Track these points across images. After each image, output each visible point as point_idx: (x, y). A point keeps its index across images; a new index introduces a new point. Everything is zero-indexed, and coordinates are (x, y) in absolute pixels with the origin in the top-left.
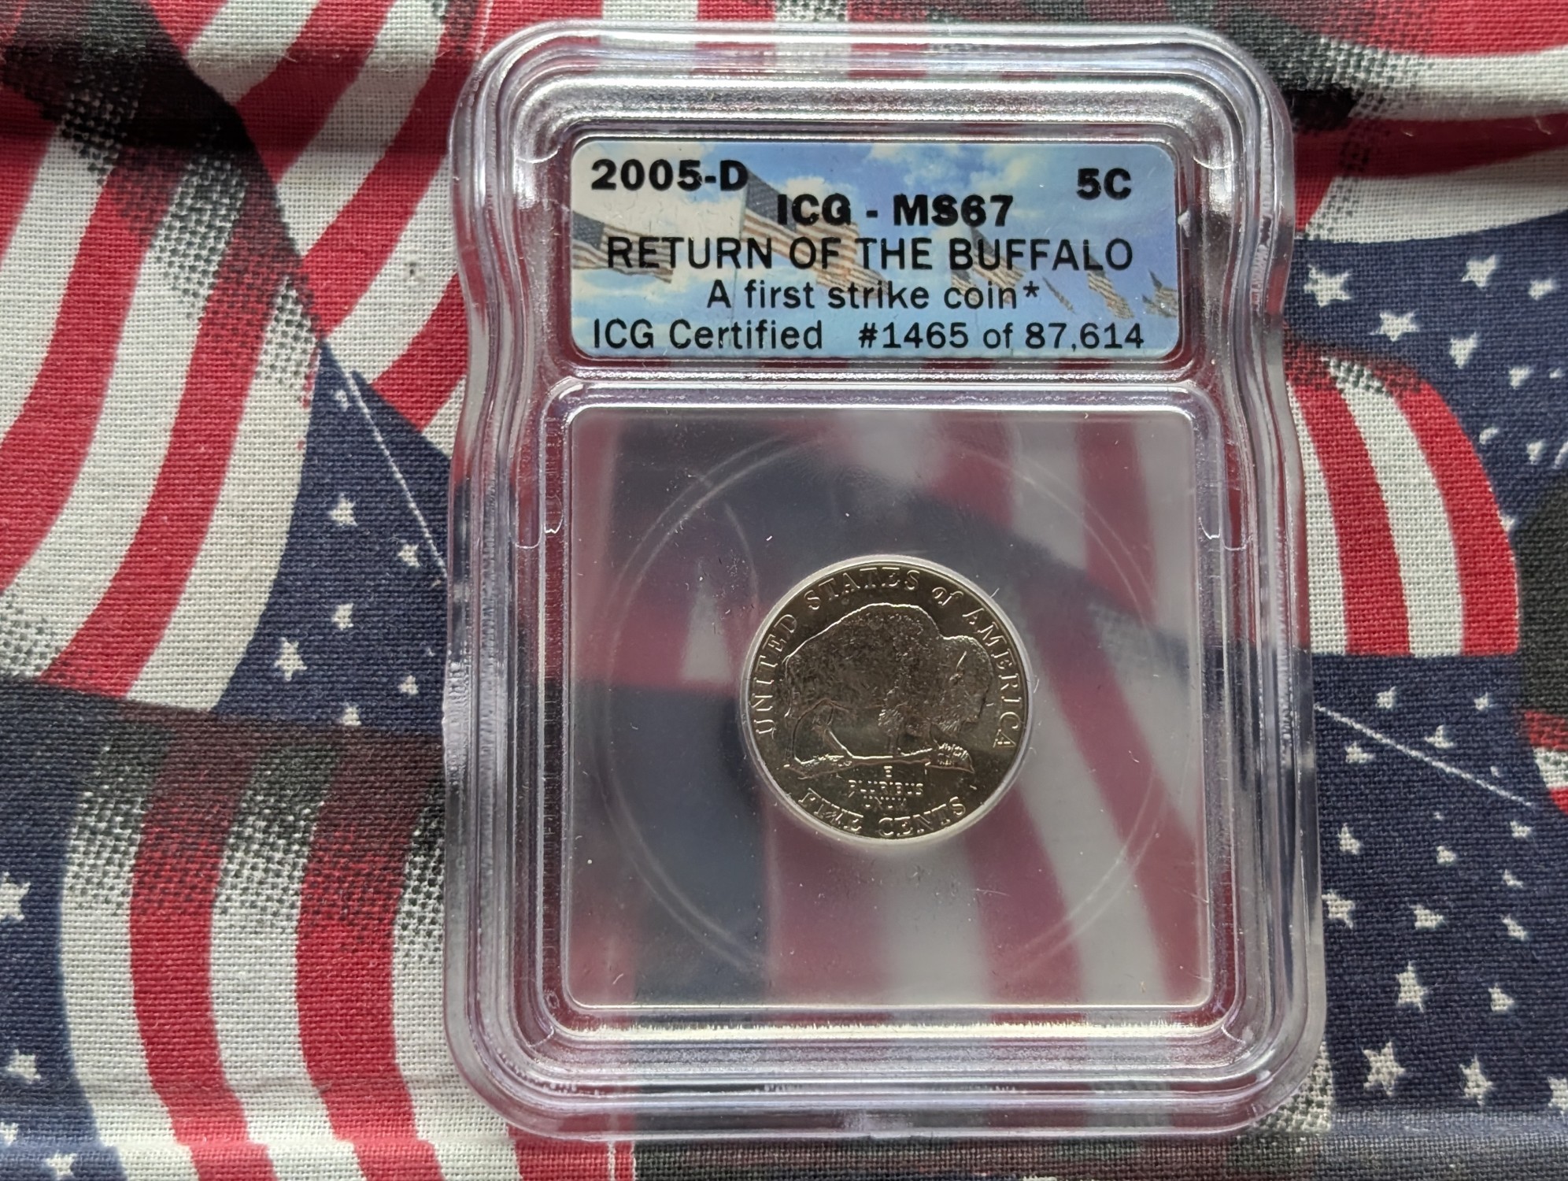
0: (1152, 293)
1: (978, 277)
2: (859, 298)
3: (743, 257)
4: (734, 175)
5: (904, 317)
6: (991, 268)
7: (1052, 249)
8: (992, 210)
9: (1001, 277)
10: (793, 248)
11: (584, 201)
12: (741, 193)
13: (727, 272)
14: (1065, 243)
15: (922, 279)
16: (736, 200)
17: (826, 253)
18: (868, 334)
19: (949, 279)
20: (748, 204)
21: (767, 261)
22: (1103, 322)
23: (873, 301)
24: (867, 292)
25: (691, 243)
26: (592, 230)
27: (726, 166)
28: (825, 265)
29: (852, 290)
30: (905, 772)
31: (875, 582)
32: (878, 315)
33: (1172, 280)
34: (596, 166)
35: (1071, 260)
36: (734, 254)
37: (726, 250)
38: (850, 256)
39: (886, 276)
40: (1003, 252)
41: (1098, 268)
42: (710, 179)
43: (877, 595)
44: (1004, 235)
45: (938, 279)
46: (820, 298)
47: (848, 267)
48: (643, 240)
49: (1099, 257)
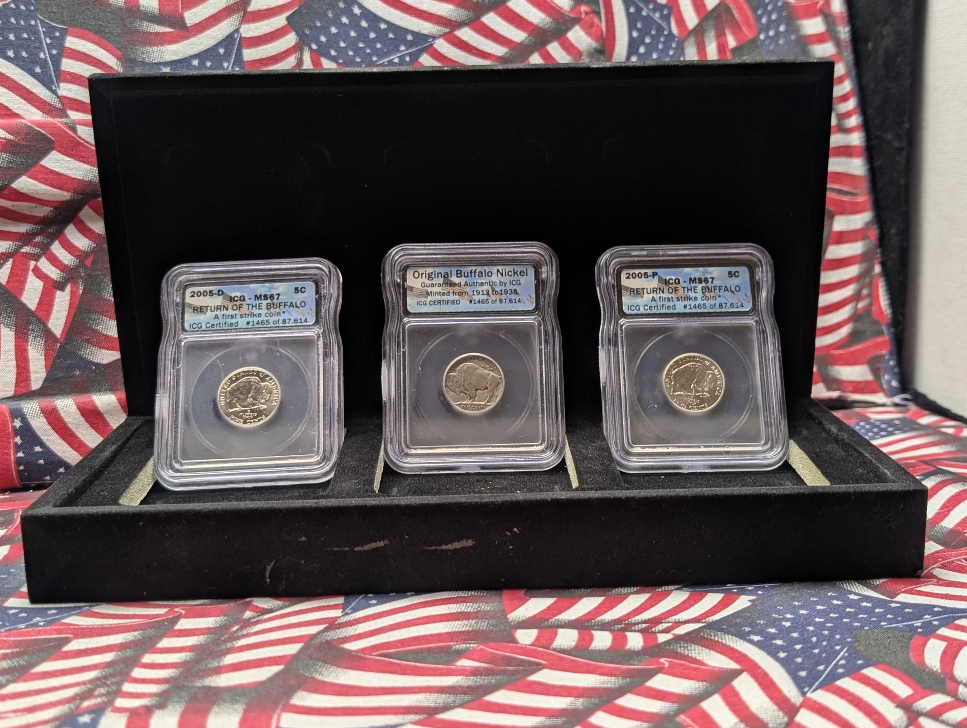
0: (310, 311)
1: (272, 310)
2: (247, 316)
3: (222, 309)
4: (221, 293)
5: (256, 319)
6: (275, 308)
7: (289, 304)
8: (276, 297)
9: (277, 310)
10: (233, 307)
11: (188, 300)
12: (222, 296)
13: (218, 312)
14: (291, 303)
15: (260, 311)
16: (221, 298)
17: (240, 307)
18: (248, 323)
19: (266, 311)
20: (224, 298)
21: (227, 310)
22: (299, 318)
23: (250, 316)
24: (248, 315)
25: (211, 307)
26: (190, 306)
27: (219, 291)
28: (239, 309)
29: (245, 314)
30: (252, 411)
31: (247, 374)
32: (250, 319)
33: (314, 309)
34: (191, 293)
35: (293, 306)
36: (220, 309)
37: (218, 308)
38: (245, 307)
39: (253, 311)
40: (278, 305)
41: (298, 307)
42: (216, 294)
43: (248, 375)
44: (278, 302)
45: (263, 311)
46: (238, 316)
47: (244, 310)
48: (201, 307)
49: (298, 305)
